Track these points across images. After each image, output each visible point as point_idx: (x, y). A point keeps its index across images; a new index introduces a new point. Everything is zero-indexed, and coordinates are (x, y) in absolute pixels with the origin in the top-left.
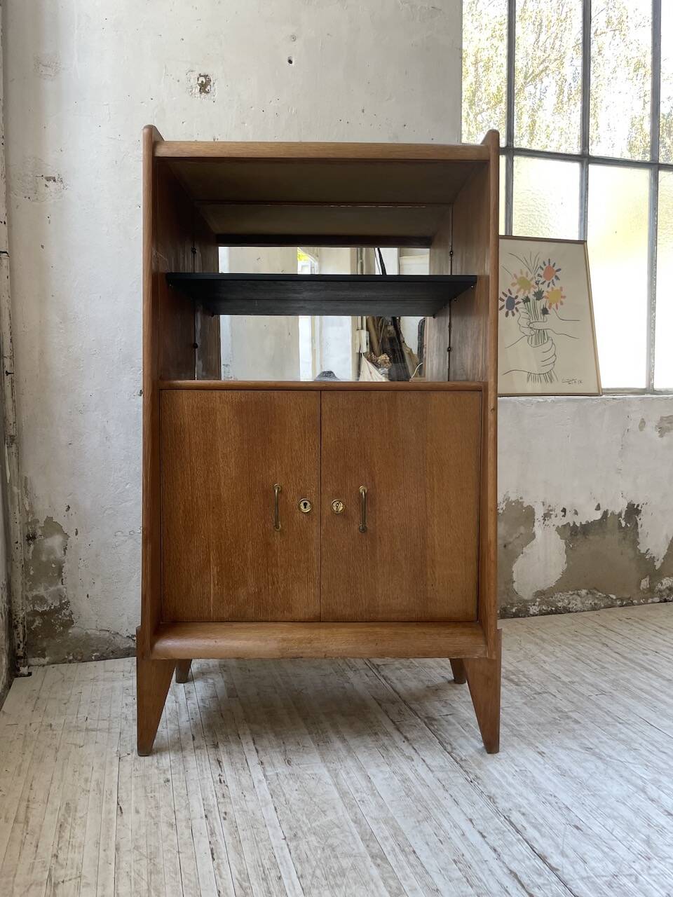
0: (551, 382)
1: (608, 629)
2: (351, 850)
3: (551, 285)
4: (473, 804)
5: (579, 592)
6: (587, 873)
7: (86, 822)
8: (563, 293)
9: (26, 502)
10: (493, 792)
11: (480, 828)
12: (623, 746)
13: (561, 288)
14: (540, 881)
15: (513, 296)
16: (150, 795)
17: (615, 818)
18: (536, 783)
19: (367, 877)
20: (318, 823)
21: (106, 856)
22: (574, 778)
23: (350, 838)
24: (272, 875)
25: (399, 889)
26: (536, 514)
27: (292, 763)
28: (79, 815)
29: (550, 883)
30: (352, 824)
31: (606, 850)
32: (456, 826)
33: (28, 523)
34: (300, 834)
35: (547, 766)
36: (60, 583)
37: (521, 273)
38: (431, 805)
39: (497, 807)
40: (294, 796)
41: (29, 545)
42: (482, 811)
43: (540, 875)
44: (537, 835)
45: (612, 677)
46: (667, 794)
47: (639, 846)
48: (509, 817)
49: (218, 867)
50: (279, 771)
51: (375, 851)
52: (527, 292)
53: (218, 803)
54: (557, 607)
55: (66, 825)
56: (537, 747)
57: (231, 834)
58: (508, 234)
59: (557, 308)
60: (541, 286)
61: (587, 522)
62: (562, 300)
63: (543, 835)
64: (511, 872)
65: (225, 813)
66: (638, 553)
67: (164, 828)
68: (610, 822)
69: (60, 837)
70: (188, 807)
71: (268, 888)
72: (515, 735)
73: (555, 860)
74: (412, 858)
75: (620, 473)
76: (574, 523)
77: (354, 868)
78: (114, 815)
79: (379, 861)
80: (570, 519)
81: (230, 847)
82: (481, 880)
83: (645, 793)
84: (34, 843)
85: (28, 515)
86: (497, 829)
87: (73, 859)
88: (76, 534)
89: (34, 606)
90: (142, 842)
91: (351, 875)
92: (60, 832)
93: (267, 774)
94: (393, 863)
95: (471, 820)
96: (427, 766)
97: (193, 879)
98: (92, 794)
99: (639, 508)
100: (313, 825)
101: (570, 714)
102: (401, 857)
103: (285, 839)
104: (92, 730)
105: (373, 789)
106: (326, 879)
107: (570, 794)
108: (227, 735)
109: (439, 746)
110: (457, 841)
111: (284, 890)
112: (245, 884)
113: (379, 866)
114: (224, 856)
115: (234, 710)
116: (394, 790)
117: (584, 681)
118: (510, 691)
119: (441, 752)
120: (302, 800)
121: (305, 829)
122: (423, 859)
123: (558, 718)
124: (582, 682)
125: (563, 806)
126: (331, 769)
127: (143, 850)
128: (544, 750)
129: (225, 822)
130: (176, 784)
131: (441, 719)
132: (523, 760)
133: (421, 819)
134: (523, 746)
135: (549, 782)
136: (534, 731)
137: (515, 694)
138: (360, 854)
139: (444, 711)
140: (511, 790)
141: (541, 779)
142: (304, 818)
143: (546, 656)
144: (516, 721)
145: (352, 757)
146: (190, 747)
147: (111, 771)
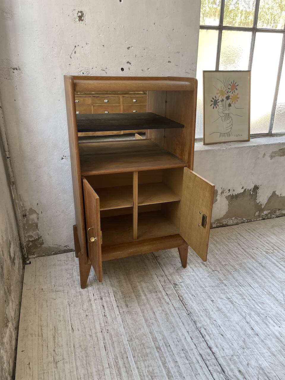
0: (229, 136)
1: (241, 235)
2: (149, 345)
3: (234, 93)
4: (189, 325)
5: (232, 218)
6: (224, 354)
7: (62, 335)
8: (238, 96)
9: (21, 203)
10: (196, 319)
11: (191, 335)
12: (240, 297)
13: (238, 94)
14: (209, 358)
15: (217, 99)
16: (82, 322)
17: (234, 331)
18: (210, 315)
19: (155, 356)
21: (71, 350)
22: (222, 312)
23: (149, 340)
24: (125, 356)
25: (165, 361)
26: (218, 192)
27: (128, 306)
28: (59, 332)
29: (212, 359)
30: (149, 334)
31: (231, 345)
32: (183, 335)
33: (23, 211)
34: (133, 338)
35: (214, 307)
36: (37, 230)
37: (221, 88)
38: (175, 325)
39: (197, 326)
40: (130, 322)
41: (24, 218)
42: (192, 328)
43: (209, 356)
44: (209, 338)
45: (240, 262)
46: (252, 320)
47: (241, 343)
48: (200, 330)
49: (107, 354)
50: (124, 310)
51: (157, 346)
52: (223, 96)
53: (105, 326)
54: (223, 224)
55: (56, 337)
56: (211, 298)
57: (110, 339)
58: (217, 70)
59: (235, 103)
60: (229, 93)
61: (238, 194)
62: (238, 99)
63: (211, 339)
64: (200, 354)
65: (108, 330)
66: (256, 203)
67: (88, 337)
68: (233, 333)
69: (55, 342)
70: (95, 327)
71: (124, 362)
72: (204, 292)
73: (214, 349)
74: (169, 348)
75: (252, 174)
76: (233, 194)
77: (151, 353)
78: (71, 332)
79: (158, 350)
80: (231, 193)
81: (110, 345)
82: (190, 357)
83: (245, 319)
84: (46, 345)
85: (22, 208)
86: (196, 336)
87: (60, 352)
88: (42, 213)
89: (28, 239)
90: (82, 344)
91: (150, 355)
92: (54, 340)
93: (120, 312)
94: (163, 351)
95: (188, 332)
96: (174, 307)
97: (100, 359)
98: (62, 322)
99: (259, 187)
100: (137, 335)
101: (224, 281)
102: (165, 348)
103: (128, 341)
104: (58, 291)
105: (156, 318)
106: (142, 358)
107: (221, 320)
108: (105, 293)
109: (178, 298)
110: (183, 341)
111: (129, 363)
112: (117, 361)
113: (158, 352)
114: (109, 349)
115: (106, 281)
116: (163, 318)
117: (230, 264)
118: (203, 269)
119: (179, 301)
120: (132, 324)
121: (134, 336)
122: (172, 349)
123: (219, 283)
124: (229, 265)
125: (218, 325)
126: (142, 309)
127: (83, 347)
128: (214, 299)
129: (108, 334)
130: (90, 317)
131: (179, 285)
132: (206, 304)
133: (172, 331)
134: (207, 297)
135: (214, 314)
136: (211, 290)
137: (205, 271)
138: (152, 347)
139: (180, 280)
140: (202, 318)
141: (211, 313)
142: (133, 332)
143: (217, 251)
144: (205, 285)
145: (149, 303)
146: (93, 299)
147: (67, 311)
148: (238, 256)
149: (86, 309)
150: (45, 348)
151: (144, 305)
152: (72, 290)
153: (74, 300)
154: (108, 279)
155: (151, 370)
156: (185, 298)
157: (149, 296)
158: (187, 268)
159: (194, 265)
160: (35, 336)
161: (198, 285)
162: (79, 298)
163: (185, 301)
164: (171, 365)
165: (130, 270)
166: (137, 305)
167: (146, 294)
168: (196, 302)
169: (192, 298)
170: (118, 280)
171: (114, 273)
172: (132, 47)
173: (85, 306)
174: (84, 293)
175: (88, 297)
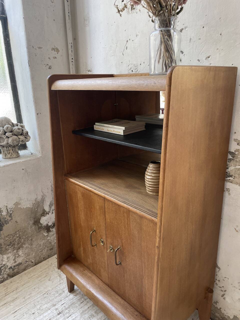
108: (69, 312)
115: (88, 304)
146: (56, 307)
147: (36, 297)
149: (41, 308)
153: (52, 293)
154: (91, 305)
160: (5, 292)
162: (55, 296)
170: (94, 314)
172: (186, 28)
173: (46, 306)
174: (64, 295)
175: (58, 302)
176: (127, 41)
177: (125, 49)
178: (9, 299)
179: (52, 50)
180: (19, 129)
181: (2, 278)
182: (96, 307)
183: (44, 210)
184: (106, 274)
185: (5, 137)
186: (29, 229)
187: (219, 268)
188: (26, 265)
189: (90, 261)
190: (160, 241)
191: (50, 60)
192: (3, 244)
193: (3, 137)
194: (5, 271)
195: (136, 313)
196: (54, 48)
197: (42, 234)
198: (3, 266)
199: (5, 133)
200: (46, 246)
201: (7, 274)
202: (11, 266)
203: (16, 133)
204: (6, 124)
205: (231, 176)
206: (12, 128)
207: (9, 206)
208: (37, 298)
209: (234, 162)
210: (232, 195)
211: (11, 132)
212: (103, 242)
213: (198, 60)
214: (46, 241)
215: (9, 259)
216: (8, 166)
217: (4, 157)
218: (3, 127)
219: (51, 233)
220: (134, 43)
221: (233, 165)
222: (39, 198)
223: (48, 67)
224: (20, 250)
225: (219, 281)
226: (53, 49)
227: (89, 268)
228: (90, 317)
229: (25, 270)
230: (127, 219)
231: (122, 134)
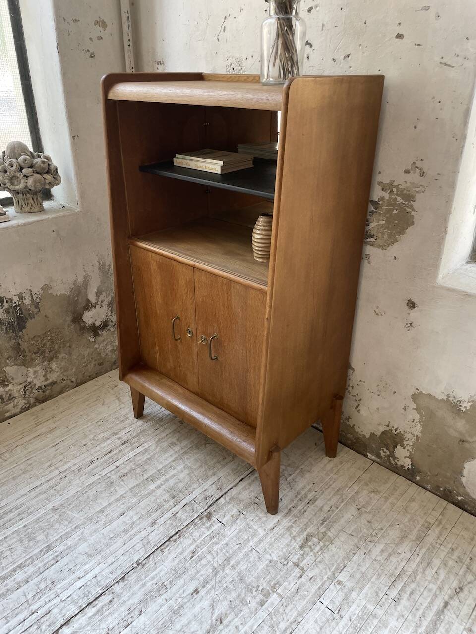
2: (52, 535)
4: (112, 573)
7: (44, 440)
10: (130, 578)
11: (88, 584)
14: (43, 627)
16: (71, 446)
18: (152, 599)
19: (32, 549)
20: (70, 513)
21: (22, 459)
22: (171, 620)
23: (61, 531)
24: (24, 515)
25: (25, 566)
27: (123, 478)
28: (49, 436)
30: (74, 526)
32: (87, 572)
34: (58, 511)
35: (180, 600)
38: (105, 552)
39: (113, 585)
40: (91, 493)
42: (106, 579)
43: (49, 626)
44: (90, 614)
45: (380, 612)
48: (104, 595)
49: (23, 495)
50: (113, 477)
51: (54, 545)
53: (73, 470)
55: (39, 437)
56: (204, 587)
57: (50, 487)
63: (90, 618)
64: (50, 611)
65: (66, 477)
67: (50, 462)
69: (30, 440)
70: (66, 463)
71: (13, 519)
72: (215, 569)
74: (53, 562)
77: (38, 541)
78: (51, 445)
79: (45, 550)
81: (40, 491)
82: (40, 598)
84: (23, 436)
86: (90, 592)
87: (17, 452)
90: (34, 464)
91: (31, 544)
92: (34, 438)
93: (108, 474)
94: (44, 556)
95: (96, 576)
96: (148, 535)
98: (67, 430)
102: (51, 557)
103: (53, 507)
105: (111, 522)
106: (25, 536)
107: (147, 623)
108: (138, 441)
109: (173, 533)
110: (73, 576)
111: (13, 524)
112: (14, 510)
113: (41, 551)
114: (32, 493)
115: (166, 431)
116: (115, 530)
117: (351, 590)
118: (287, 545)
119: (167, 536)
120: (88, 498)
121: (63, 510)
122: (53, 567)
123: (260, 589)
124: (346, 590)
125: (129, 622)
126: (125, 495)
127: (29, 467)
128: (202, 592)
129: (59, 481)
130: (84, 449)
131: (212, 521)
132: (180, 583)
133: (89, 553)
134: (202, 579)
135: (158, 607)
136: (228, 579)
137: (284, 550)
138: (50, 540)
139: (226, 518)
140: (138, 587)
141: (160, 600)
142: (72, 506)
143: (382, 551)
144: (238, 563)
145: (142, 498)
146: (119, 436)
147: (86, 425)
148: (404, 602)
149: (96, 438)
150: (20, 437)
151: (135, 495)
152: (128, 409)
153: (110, 420)
154: (170, 431)
155: (5, 555)
156: (179, 544)
157: (159, 492)
158: (273, 516)
159: (290, 524)
160: (35, 421)
161: (231, 552)
162: (116, 423)
163: (172, 546)
164: (20, 576)
165: (207, 445)
166: (131, 486)
167: (163, 487)
168: (178, 564)
169: (186, 554)
170: (175, 441)
171: (190, 430)
172: (317, 7)
173: (102, 435)
174: (128, 421)
175: (121, 430)
176: (226, 18)
177: (222, 30)
178: (42, 429)
179: (95, 25)
180: (43, 163)
181: (27, 403)
182: (178, 434)
183: (88, 300)
184: (195, 379)
185: (22, 175)
186: (66, 328)
187: (353, 370)
188: (63, 385)
189: (170, 364)
190: (270, 311)
191: (91, 42)
192: (27, 350)
193: (18, 176)
194: (31, 393)
195: (238, 422)
196: (98, 20)
197: (86, 338)
198: (28, 385)
199: (21, 169)
200: (92, 358)
201: (35, 398)
202: (40, 385)
203: (39, 171)
204: (22, 154)
205: (372, 236)
206: (32, 162)
207: (34, 291)
208: (88, 427)
209: (377, 216)
210: (373, 264)
211: (31, 167)
212: (191, 333)
213: (333, 60)
214: (92, 350)
215: (36, 375)
216: (30, 225)
217: (20, 211)
218: (18, 160)
219: (99, 339)
220: (236, 22)
221: (376, 220)
222: (80, 280)
223: (89, 54)
224: (52, 361)
225: (352, 387)
226: (97, 23)
227: (167, 376)
228: (170, 445)
229: (61, 392)
230: (227, 293)
231: (219, 172)
